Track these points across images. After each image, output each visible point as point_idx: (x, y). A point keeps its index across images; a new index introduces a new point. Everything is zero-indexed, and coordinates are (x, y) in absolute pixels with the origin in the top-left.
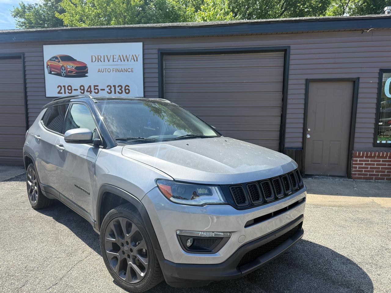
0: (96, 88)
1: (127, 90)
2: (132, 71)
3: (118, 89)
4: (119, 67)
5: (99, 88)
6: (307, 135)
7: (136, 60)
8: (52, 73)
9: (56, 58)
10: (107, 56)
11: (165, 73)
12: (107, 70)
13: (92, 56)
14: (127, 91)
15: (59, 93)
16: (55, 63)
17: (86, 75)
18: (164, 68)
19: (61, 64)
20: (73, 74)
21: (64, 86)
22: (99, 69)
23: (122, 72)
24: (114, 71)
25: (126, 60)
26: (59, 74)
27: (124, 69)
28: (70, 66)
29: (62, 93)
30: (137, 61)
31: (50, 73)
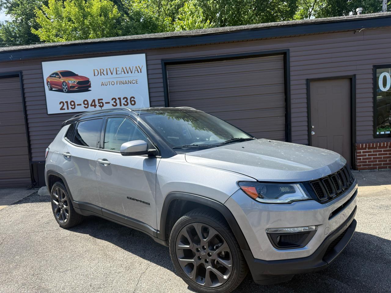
0: (100, 101)
1: (133, 101)
2: (137, 82)
3: (123, 102)
4: (123, 80)
5: (104, 101)
6: (312, 132)
7: (139, 71)
8: (53, 89)
9: (56, 74)
10: (110, 69)
11: (169, 82)
12: (110, 83)
13: (94, 70)
14: (133, 103)
15: (61, 109)
16: (56, 80)
17: (89, 89)
18: (168, 77)
19: (62, 80)
20: (75, 89)
21: (67, 102)
22: (102, 83)
23: (126, 84)
24: (118, 84)
25: (130, 72)
26: (61, 90)
27: (128, 81)
28: (72, 81)
29: (64, 109)
30: (141, 72)
31: (51, 89)
